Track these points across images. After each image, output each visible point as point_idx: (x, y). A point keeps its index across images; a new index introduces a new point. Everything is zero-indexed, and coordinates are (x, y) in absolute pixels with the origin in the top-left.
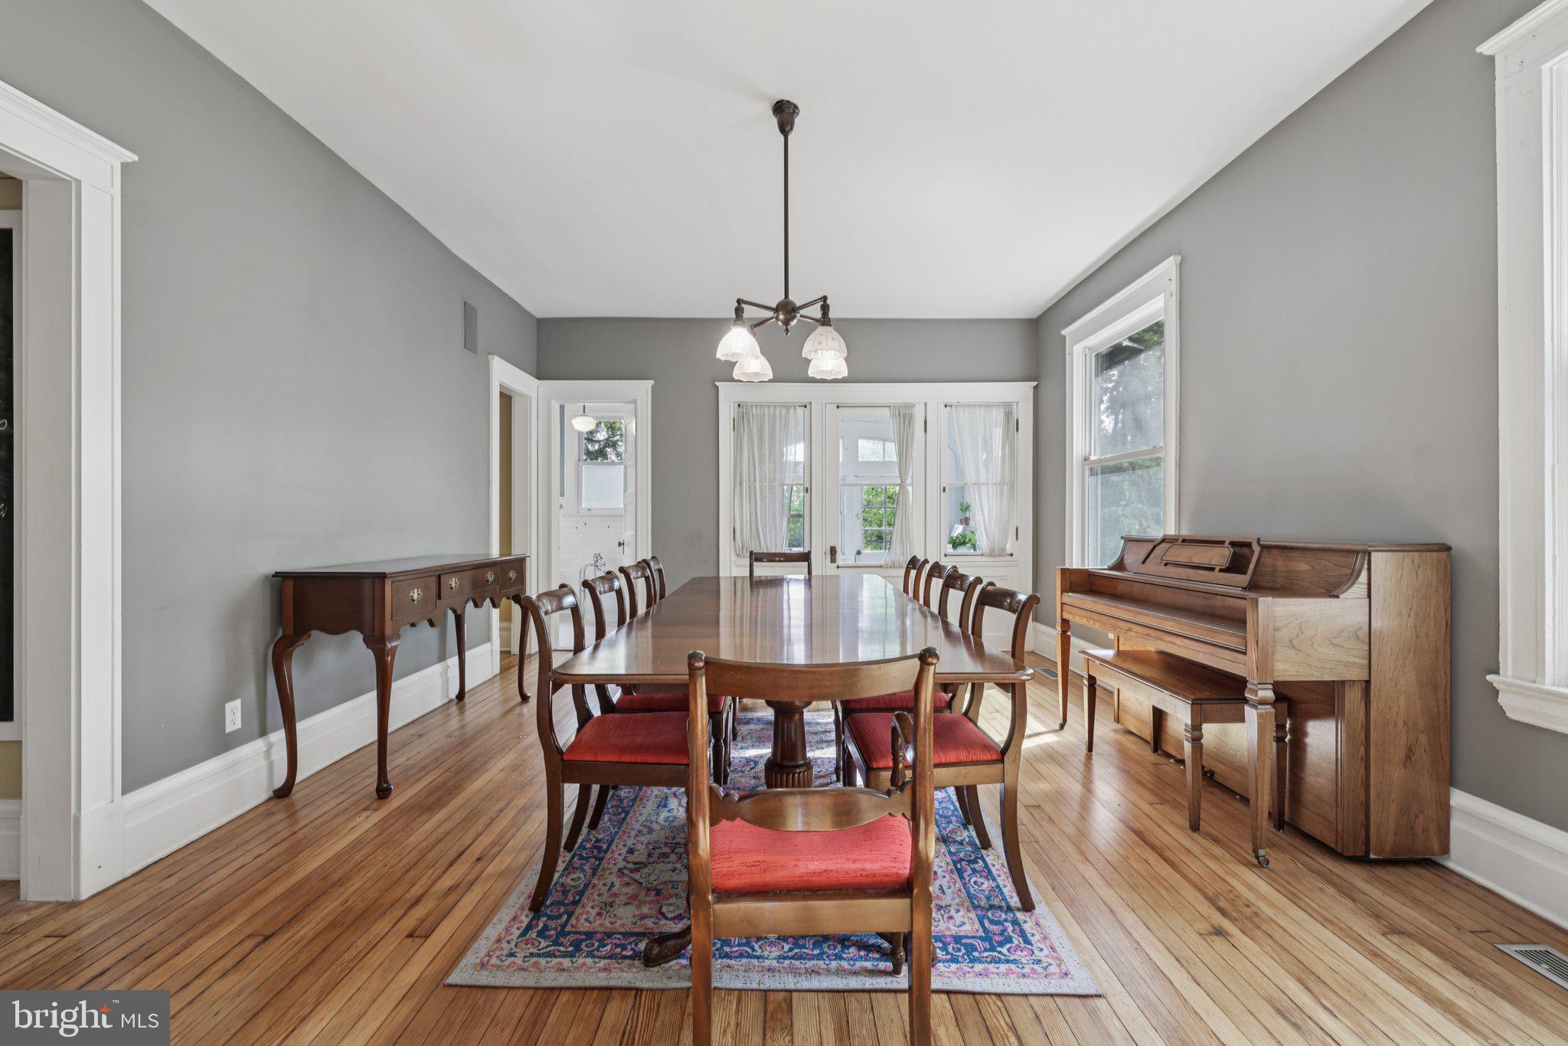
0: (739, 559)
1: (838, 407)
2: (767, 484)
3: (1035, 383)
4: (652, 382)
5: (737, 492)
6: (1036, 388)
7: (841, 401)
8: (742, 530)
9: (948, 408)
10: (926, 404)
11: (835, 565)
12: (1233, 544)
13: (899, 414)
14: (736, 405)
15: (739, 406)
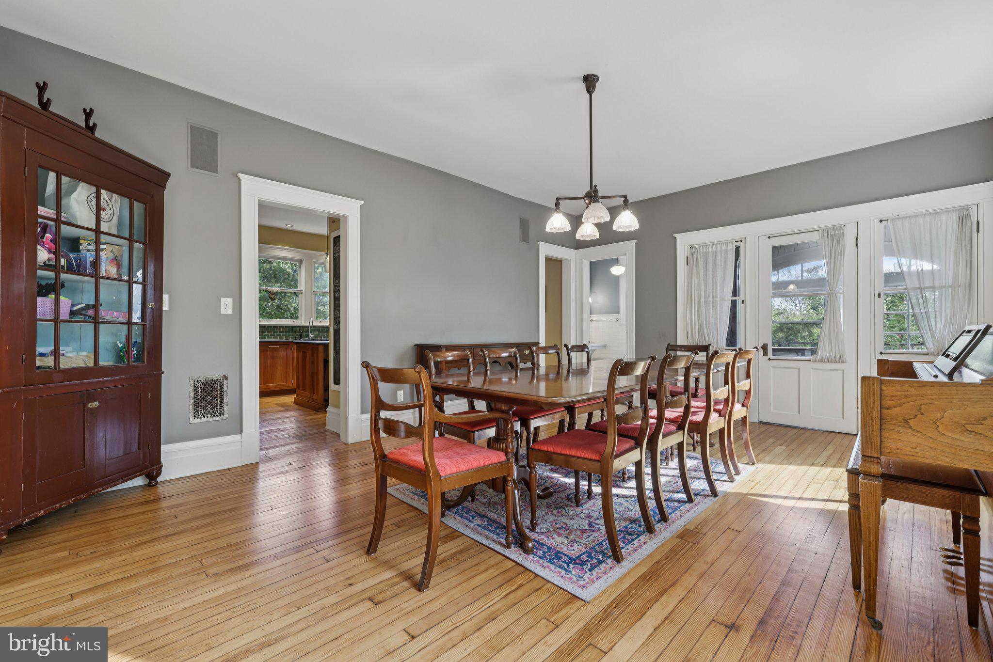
1: (769, 238)
2: (711, 299)
4: (635, 241)
5: (689, 306)
7: (771, 233)
8: (692, 331)
9: (884, 223)
10: (856, 223)
11: (768, 357)
13: (828, 235)
14: (689, 247)
15: (691, 248)
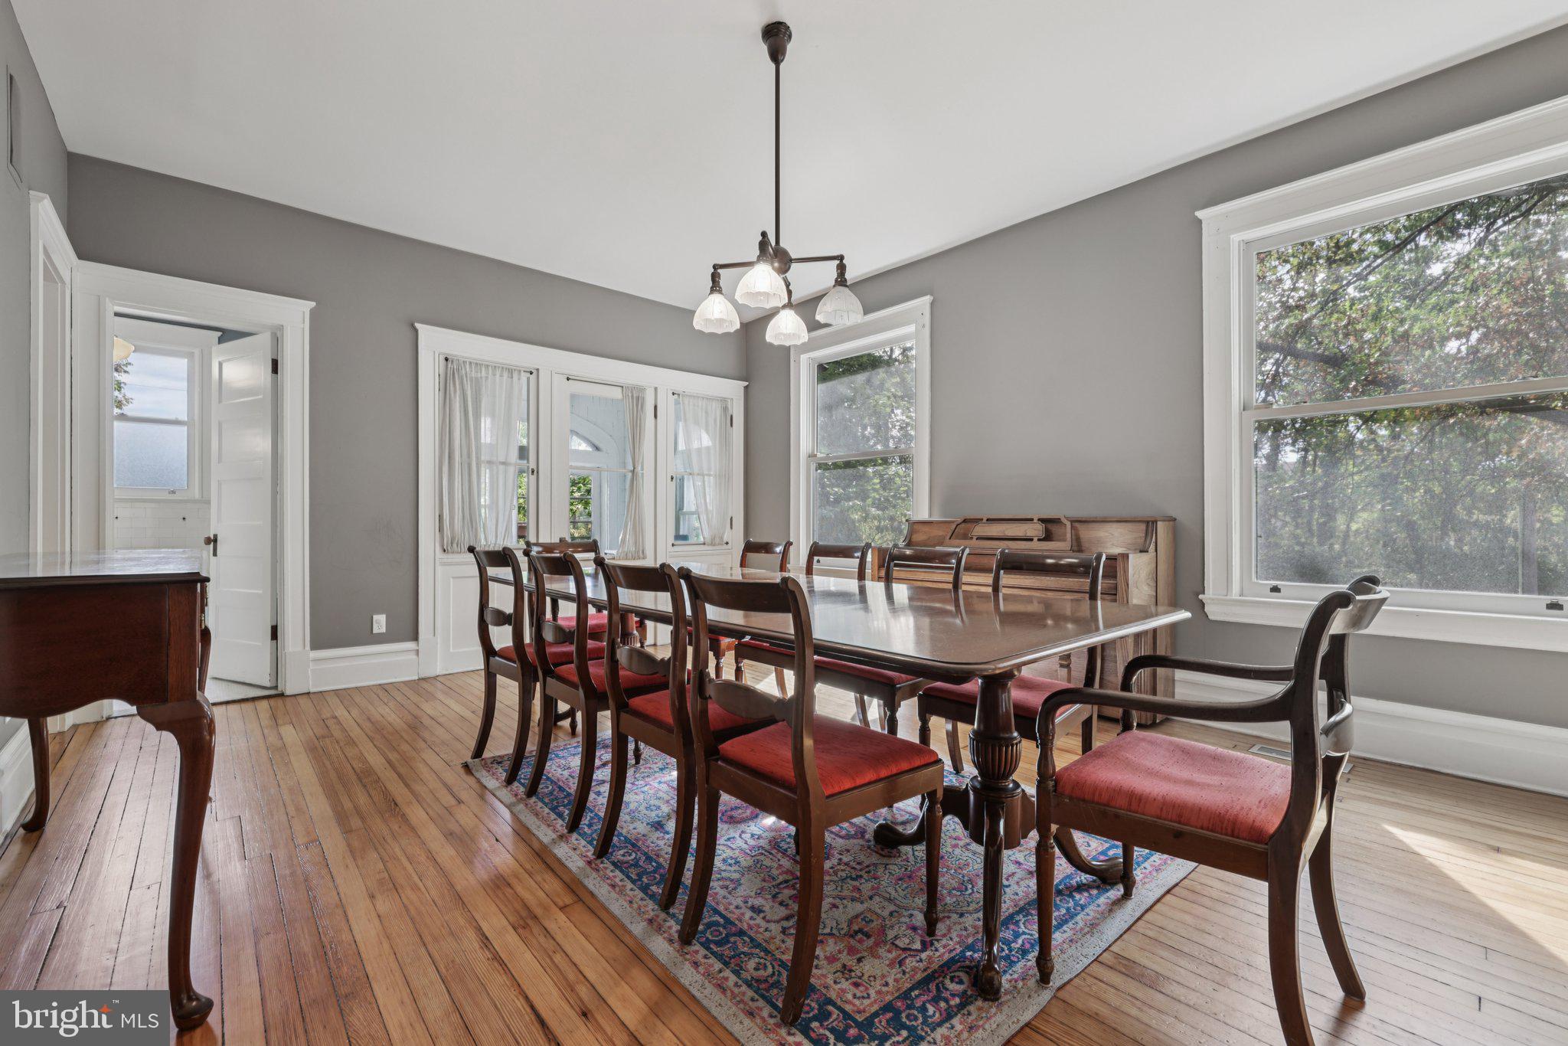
0: (445, 556)
1: (568, 379)
3: (747, 383)
4: (313, 304)
5: (445, 469)
6: (746, 388)
7: (575, 373)
8: (452, 518)
9: (676, 396)
10: (656, 389)
12: (1042, 520)
13: (632, 396)
14: (442, 358)
15: (447, 359)
